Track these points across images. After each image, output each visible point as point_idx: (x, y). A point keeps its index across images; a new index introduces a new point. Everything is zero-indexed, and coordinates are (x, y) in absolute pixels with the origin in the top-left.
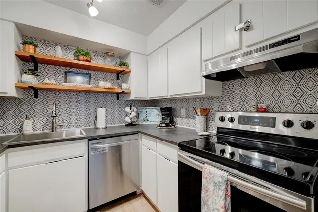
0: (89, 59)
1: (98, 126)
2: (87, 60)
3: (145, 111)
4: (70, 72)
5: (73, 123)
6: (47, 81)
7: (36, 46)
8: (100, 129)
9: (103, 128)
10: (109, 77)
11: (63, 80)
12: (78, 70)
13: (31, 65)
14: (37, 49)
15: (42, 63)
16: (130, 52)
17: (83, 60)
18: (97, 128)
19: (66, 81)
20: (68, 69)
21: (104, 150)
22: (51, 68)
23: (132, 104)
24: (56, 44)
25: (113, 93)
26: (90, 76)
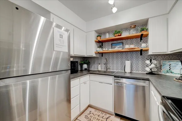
0: (120, 34)
1: (126, 71)
2: (119, 36)
3: (169, 63)
4: (113, 44)
5: (115, 68)
6: (104, 49)
7: (100, 36)
8: (127, 73)
9: (128, 73)
10: (134, 41)
11: (111, 48)
12: (117, 41)
13: (101, 44)
14: (101, 37)
15: (104, 42)
16: (148, 19)
17: (117, 36)
18: (125, 72)
19: (112, 48)
20: (113, 42)
21: (122, 85)
22: (107, 43)
23: (152, 58)
24: (105, 33)
25: (138, 51)
26: (123, 43)
